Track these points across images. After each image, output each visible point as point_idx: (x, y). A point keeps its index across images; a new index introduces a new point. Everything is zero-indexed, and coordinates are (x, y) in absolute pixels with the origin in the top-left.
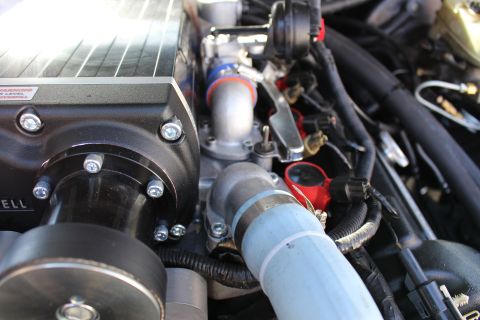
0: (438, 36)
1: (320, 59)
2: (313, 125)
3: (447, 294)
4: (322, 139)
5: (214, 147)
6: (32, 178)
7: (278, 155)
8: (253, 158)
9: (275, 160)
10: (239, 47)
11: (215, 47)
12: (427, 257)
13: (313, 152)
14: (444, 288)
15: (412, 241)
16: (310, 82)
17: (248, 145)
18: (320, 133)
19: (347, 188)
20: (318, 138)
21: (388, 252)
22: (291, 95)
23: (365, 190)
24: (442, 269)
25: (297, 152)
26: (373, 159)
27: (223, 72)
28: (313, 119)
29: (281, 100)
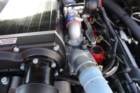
1: (100, 10)
2: (99, 32)
3: (138, 86)
4: (102, 38)
5: (70, 42)
7: (89, 45)
10: (75, 10)
11: (68, 11)
12: (132, 74)
13: (99, 42)
14: (137, 84)
15: (128, 69)
16: (98, 16)
17: (79, 41)
18: (101, 36)
19: (109, 56)
20: (101, 38)
21: (121, 72)
22: (92, 21)
23: (114, 56)
24: (137, 78)
25: (94, 44)
27: (71, 19)
28: (99, 30)
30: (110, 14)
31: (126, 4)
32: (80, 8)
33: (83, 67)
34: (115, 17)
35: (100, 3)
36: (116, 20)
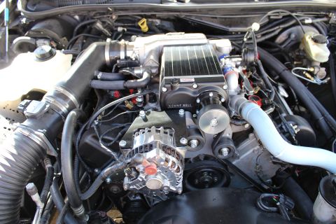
0: (302, 49)
1: (257, 63)
2: (256, 85)
3: (292, 126)
4: (258, 89)
6: (196, 98)
7: (246, 93)
8: (239, 93)
9: (245, 95)
10: (233, 62)
11: (225, 62)
12: (288, 118)
13: (256, 93)
15: (284, 115)
16: (254, 70)
17: (237, 91)
18: (258, 87)
19: (266, 101)
22: (247, 75)
25: (252, 92)
26: (274, 94)
27: (228, 70)
28: (255, 83)
29: (245, 77)
30: (269, 69)
31: (287, 59)
32: (238, 60)
33: (244, 105)
34: (273, 72)
35: (257, 55)
36: (275, 76)
